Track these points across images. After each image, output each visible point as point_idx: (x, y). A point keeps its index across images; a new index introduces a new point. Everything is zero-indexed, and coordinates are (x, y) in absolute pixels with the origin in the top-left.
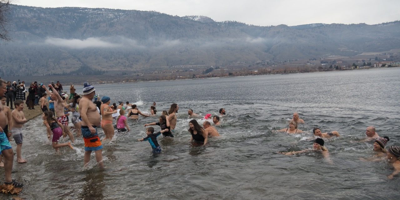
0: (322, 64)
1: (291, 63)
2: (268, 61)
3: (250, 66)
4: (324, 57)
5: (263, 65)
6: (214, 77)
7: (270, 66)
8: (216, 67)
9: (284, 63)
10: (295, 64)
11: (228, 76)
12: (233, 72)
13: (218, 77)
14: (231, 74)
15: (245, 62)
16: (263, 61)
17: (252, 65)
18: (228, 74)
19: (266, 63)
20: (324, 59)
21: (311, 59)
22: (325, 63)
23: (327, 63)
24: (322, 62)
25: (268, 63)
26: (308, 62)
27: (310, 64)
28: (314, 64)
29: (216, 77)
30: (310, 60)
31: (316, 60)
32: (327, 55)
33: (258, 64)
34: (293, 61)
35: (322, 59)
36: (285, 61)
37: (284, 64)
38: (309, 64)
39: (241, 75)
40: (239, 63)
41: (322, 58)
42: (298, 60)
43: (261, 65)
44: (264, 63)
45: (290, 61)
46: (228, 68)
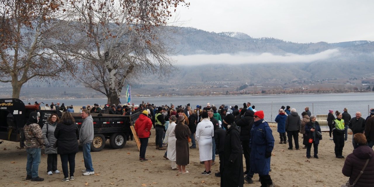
0: (363, 84)
1: (329, 82)
2: (305, 79)
3: (285, 84)
4: (366, 77)
5: (299, 83)
6: (247, 94)
7: (307, 84)
8: (251, 84)
9: (321, 81)
10: (333, 83)
11: (261, 94)
12: (267, 90)
13: (251, 94)
14: (263, 92)
15: (281, 80)
16: (300, 79)
17: (288, 83)
18: (261, 92)
19: (303, 81)
20: (367, 79)
21: (352, 79)
22: (366, 83)
23: (369, 83)
24: (363, 82)
25: (304, 81)
26: (348, 82)
27: (350, 83)
28: (354, 84)
29: (249, 94)
30: (350, 79)
31: (356, 79)
32: (370, 74)
33: (294, 82)
34: (332, 80)
35: (364, 79)
36: (323, 80)
37: (322, 83)
38: (348, 84)
39: (274, 93)
40: (275, 81)
41: (365, 77)
42: (337, 79)
43: (297, 83)
44: (301, 81)
45: (328, 80)
46: (262, 86)
